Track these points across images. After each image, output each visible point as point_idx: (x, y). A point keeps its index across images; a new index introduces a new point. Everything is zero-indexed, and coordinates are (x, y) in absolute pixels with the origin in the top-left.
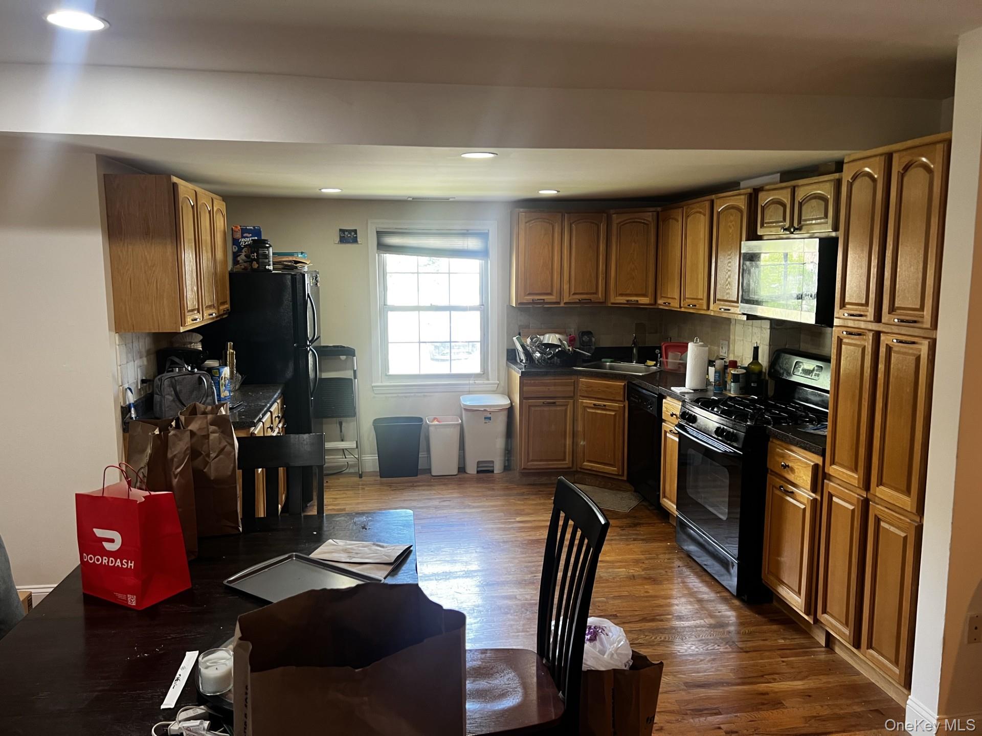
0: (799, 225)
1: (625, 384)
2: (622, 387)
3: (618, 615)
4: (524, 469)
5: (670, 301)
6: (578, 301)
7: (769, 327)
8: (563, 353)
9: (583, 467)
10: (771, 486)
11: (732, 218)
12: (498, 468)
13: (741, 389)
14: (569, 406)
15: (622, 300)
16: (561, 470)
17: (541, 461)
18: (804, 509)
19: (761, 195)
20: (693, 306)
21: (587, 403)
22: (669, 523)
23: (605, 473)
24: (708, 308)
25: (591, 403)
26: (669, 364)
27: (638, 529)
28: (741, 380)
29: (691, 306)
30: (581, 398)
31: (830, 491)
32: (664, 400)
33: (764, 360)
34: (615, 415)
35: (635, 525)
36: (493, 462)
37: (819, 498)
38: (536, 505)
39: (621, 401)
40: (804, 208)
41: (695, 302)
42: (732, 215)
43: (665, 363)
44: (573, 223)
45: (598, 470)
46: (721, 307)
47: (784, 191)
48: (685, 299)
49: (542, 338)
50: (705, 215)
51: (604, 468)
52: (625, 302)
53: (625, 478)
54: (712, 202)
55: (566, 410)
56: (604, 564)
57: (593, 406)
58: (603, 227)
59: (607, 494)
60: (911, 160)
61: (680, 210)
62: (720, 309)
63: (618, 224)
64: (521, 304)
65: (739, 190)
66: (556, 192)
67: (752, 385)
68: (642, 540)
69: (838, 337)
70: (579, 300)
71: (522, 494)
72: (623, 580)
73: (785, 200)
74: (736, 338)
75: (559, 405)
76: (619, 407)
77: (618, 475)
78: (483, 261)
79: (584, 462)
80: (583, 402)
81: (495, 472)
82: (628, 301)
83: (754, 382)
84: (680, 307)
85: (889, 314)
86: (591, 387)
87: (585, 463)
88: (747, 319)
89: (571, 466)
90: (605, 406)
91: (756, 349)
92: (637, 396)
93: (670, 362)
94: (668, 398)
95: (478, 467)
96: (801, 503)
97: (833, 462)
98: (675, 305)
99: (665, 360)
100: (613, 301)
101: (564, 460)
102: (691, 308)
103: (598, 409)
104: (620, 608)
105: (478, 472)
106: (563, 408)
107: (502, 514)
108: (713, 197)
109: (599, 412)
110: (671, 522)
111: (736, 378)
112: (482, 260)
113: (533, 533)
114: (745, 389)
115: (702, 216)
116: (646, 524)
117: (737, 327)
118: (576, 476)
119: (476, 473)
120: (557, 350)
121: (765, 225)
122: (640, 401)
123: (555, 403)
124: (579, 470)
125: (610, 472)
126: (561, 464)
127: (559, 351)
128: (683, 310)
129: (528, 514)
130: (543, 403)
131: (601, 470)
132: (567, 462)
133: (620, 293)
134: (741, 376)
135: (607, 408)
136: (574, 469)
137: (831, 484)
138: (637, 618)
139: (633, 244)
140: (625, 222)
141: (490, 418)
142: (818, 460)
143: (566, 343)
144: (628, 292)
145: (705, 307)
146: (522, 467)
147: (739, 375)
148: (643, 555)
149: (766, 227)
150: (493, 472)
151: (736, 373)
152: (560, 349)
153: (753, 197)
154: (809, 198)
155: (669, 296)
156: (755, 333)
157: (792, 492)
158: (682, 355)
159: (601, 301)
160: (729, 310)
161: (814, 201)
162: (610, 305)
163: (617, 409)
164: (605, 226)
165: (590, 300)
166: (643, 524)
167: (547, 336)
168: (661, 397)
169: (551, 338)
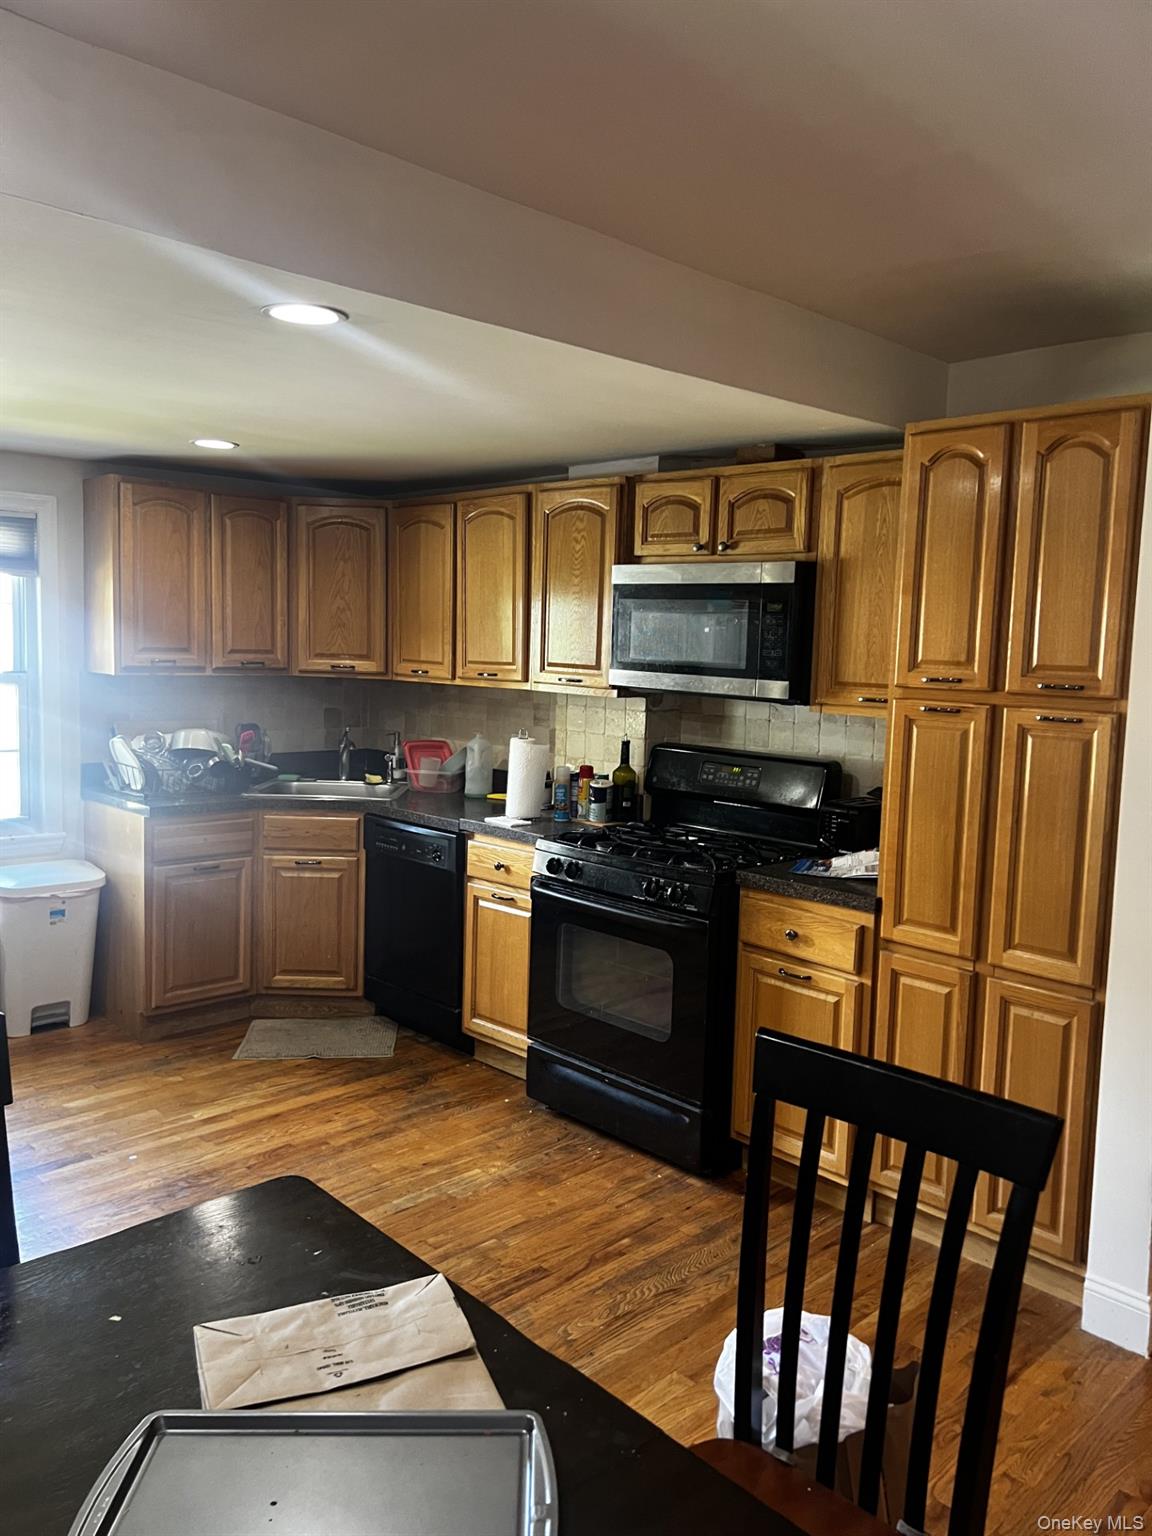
0: (731, 541)
1: (359, 821)
2: (355, 825)
3: (545, 1265)
4: (157, 1008)
5: (424, 667)
6: (240, 665)
7: (644, 709)
8: (224, 765)
9: (273, 985)
10: (752, 971)
11: (580, 525)
12: (77, 1017)
13: (608, 812)
14: (244, 871)
15: (324, 664)
16: (225, 999)
17: (191, 986)
18: (837, 1005)
19: (640, 489)
20: (489, 675)
21: (279, 861)
22: (475, 1060)
23: (319, 989)
24: (526, 679)
25: (290, 861)
26: (420, 778)
27: (435, 1084)
28: (608, 797)
29: (485, 675)
30: (267, 852)
31: (896, 968)
32: (470, 842)
33: (637, 762)
34: (340, 879)
35: (424, 1078)
36: (67, 1004)
37: (868, 982)
38: (210, 1077)
39: (352, 851)
40: (739, 514)
41: (493, 668)
42: (582, 520)
43: (413, 777)
44: (227, 514)
45: (305, 986)
46: (561, 676)
47: (696, 485)
48: (464, 665)
49: (168, 737)
50: (511, 517)
51: (318, 981)
52: (330, 669)
53: (360, 992)
54: (529, 497)
55: (238, 879)
56: (435, 1171)
57: (294, 865)
58: (280, 526)
59: (328, 1028)
60: (1065, 436)
61: (449, 509)
62: (560, 680)
63: (308, 524)
64: (126, 669)
65: (567, 479)
66: (232, 446)
67: (624, 804)
68: (460, 1103)
69: (906, 716)
70: (243, 663)
71: (167, 1061)
72: (496, 1192)
73: (698, 500)
74: (569, 728)
75: (227, 871)
76: (348, 862)
77: (348, 990)
78: (21, 578)
79: (275, 975)
80: (270, 861)
81: (71, 1025)
82: (333, 667)
83: (626, 800)
84: (454, 677)
85: (1022, 676)
86: (289, 829)
87: (277, 977)
88: (619, 696)
89: (248, 985)
90: (320, 863)
91: (626, 745)
92: (394, 840)
93: (423, 775)
94: (478, 837)
95: (33, 1020)
96: (828, 992)
97: (898, 920)
98: (440, 674)
99: (412, 771)
100: (303, 667)
101: (236, 976)
102: (486, 679)
103: (304, 870)
104: (535, 1251)
105: (34, 1030)
106: (233, 876)
107: (154, 1113)
108: (530, 488)
109: (307, 875)
110: (476, 1057)
111: (599, 795)
112: (20, 576)
113: (251, 1139)
114: (613, 813)
115: (506, 519)
116: (441, 1071)
117: (569, 711)
118: (252, 1007)
119: (29, 1033)
120: (211, 763)
121: (650, 539)
122: (404, 847)
123: (217, 867)
124: (264, 992)
125: (331, 987)
126: (231, 986)
127: (215, 764)
128: (458, 682)
129: (212, 1101)
130: (195, 869)
131: (311, 986)
132: (241, 981)
133: (318, 651)
134: (608, 791)
135: (325, 866)
136: (253, 992)
137: (896, 955)
138: (580, 1264)
139: (342, 563)
140: (322, 523)
141: (62, 913)
142: (868, 919)
143: (229, 746)
144: (334, 650)
145: (519, 676)
146: (153, 1006)
147: (605, 789)
148: (485, 1132)
149: (652, 543)
150: (66, 1024)
151: (599, 786)
152: (217, 759)
153: (626, 490)
154: (749, 496)
155: (423, 658)
156: (613, 720)
157: (809, 978)
158: (442, 762)
159: (282, 666)
160: (580, 681)
161: (761, 501)
162: (297, 674)
163: (345, 866)
164: (285, 526)
165: (263, 663)
166: (435, 1072)
167: (182, 734)
168: (462, 839)
169: (197, 738)
